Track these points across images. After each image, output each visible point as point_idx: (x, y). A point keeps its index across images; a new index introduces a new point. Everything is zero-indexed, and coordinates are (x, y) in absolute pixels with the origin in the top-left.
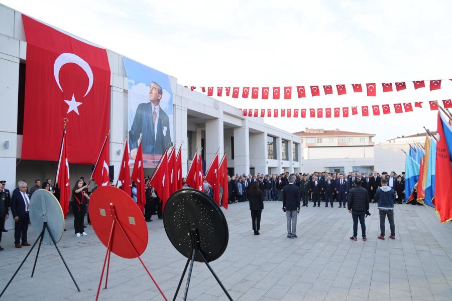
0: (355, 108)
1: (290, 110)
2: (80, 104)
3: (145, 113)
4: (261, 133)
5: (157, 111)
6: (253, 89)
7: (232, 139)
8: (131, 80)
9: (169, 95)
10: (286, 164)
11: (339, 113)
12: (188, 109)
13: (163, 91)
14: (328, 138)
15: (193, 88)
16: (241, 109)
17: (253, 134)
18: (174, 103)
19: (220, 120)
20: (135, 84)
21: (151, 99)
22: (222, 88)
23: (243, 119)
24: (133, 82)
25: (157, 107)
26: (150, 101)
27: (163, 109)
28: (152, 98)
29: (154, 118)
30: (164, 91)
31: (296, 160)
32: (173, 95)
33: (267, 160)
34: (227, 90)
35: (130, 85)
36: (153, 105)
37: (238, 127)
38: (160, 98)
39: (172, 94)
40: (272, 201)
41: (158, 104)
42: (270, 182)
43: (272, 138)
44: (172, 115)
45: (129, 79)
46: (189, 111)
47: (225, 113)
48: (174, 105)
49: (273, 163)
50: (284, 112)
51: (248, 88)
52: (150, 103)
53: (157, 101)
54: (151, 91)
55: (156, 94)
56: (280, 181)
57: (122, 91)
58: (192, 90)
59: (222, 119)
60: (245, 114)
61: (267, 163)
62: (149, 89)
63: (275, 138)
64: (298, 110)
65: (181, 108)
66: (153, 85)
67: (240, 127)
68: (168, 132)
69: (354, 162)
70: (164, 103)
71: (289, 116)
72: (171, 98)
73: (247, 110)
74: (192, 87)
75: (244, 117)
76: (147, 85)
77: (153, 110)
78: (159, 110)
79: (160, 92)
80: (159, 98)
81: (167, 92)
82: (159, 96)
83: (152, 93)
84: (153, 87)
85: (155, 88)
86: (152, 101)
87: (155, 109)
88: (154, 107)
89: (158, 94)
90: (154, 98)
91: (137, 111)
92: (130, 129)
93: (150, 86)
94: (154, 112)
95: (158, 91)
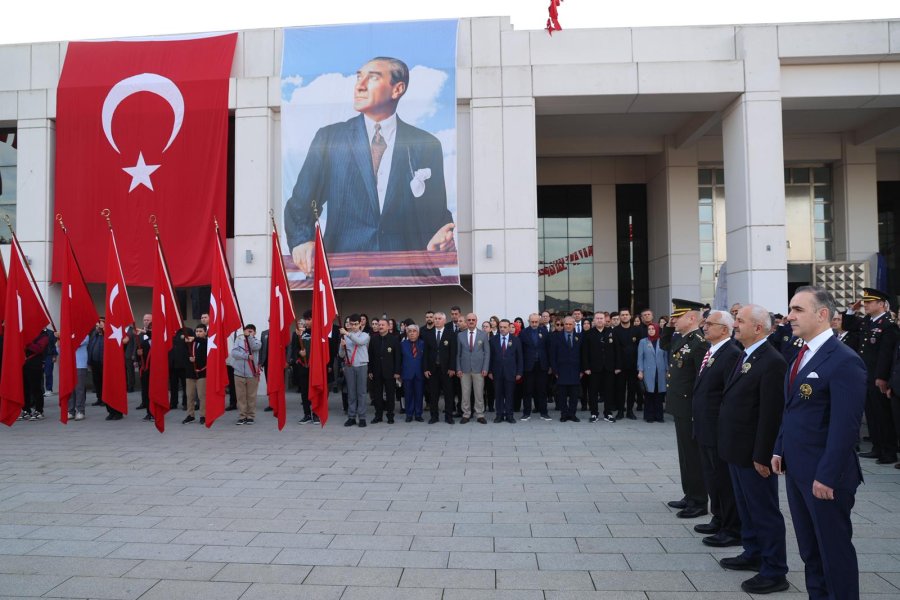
2: (154, 168)
5: (389, 133)
8: (290, 80)
9: (443, 77)
12: (536, 98)
18: (463, 92)
19: (753, 97)
20: (304, 85)
21: (361, 107)
24: (298, 80)
25: (384, 122)
26: (358, 114)
27: (412, 124)
28: (367, 103)
29: (375, 156)
32: (459, 71)
35: (289, 90)
36: (370, 122)
38: (400, 96)
39: (451, 71)
41: (391, 112)
45: (283, 78)
46: (539, 101)
47: (797, 63)
48: (465, 103)
52: (362, 117)
53: (388, 106)
54: (364, 83)
55: (383, 89)
57: (265, 111)
62: (353, 81)
65: (498, 102)
66: (373, 66)
68: (436, 185)
70: (417, 104)
72: (451, 83)
76: (346, 75)
77: (371, 133)
78: (394, 127)
79: (401, 77)
80: (395, 96)
81: (432, 69)
82: (395, 90)
83: (366, 90)
84: (371, 72)
85: (379, 74)
86: (364, 111)
87: (380, 128)
88: (375, 123)
89: (393, 84)
90: (374, 101)
91: (311, 148)
92: (290, 195)
93: (359, 72)
94: (375, 138)
95: (390, 77)
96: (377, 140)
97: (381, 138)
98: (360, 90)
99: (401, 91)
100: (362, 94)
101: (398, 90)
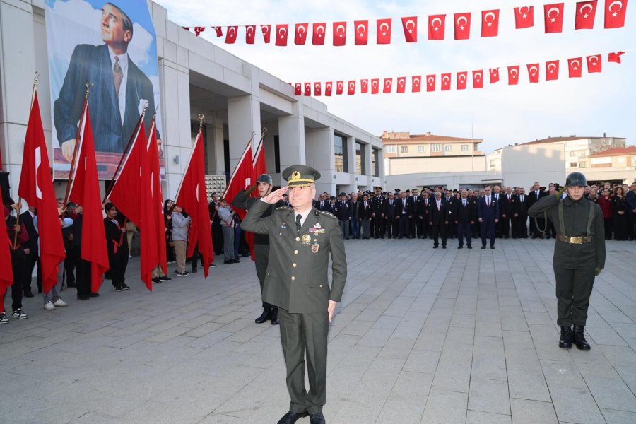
0: (496, 71)
1: (377, 80)
3: (94, 68)
4: (324, 128)
5: (124, 66)
6: (315, 26)
7: (277, 139)
9: (150, 37)
10: (363, 180)
11: (465, 81)
12: (190, 70)
13: (134, 26)
14: (417, 146)
15: (199, 30)
16: (290, 84)
17: (313, 128)
18: (160, 54)
19: (253, 97)
21: (106, 39)
22: (254, 27)
23: (293, 101)
25: (121, 57)
26: (104, 43)
27: (137, 65)
28: (109, 37)
29: (116, 80)
30: (136, 26)
31: (377, 175)
32: (158, 38)
33: (334, 172)
34: (264, 30)
36: (112, 53)
37: (286, 115)
38: (129, 40)
39: (154, 35)
40: (351, 240)
41: (124, 50)
42: (347, 206)
43: (341, 139)
44: (158, 77)
46: (192, 73)
47: (262, 87)
48: (160, 59)
49: (343, 178)
50: (367, 86)
51: (306, 25)
52: (107, 47)
53: (122, 45)
54: (107, 20)
55: (118, 30)
56: (366, 204)
57: (30, 9)
58: (198, 34)
59: (258, 98)
60: (298, 92)
61: (335, 177)
62: (98, 17)
63: (345, 138)
64: (391, 79)
65: (174, 66)
66: (108, 9)
67: (289, 115)
68: (151, 111)
69: (461, 177)
71: (375, 91)
72: (154, 43)
73: (300, 84)
74: (196, 29)
75: (296, 97)
76: (95, 7)
77: (113, 62)
78: (126, 63)
79: (128, 27)
80: (126, 39)
81: (144, 30)
82: (126, 35)
83: (108, 26)
84: (111, 14)
85: (115, 17)
86: (108, 42)
87: (118, 60)
88: (115, 55)
89: (124, 30)
90: (113, 38)
91: (72, 59)
92: (58, 97)
93: (103, 10)
94: (115, 66)
95: (122, 23)
96: (117, 68)
97: (120, 68)
98: (105, 25)
99: (129, 37)
100: (105, 28)
101: (127, 36)
